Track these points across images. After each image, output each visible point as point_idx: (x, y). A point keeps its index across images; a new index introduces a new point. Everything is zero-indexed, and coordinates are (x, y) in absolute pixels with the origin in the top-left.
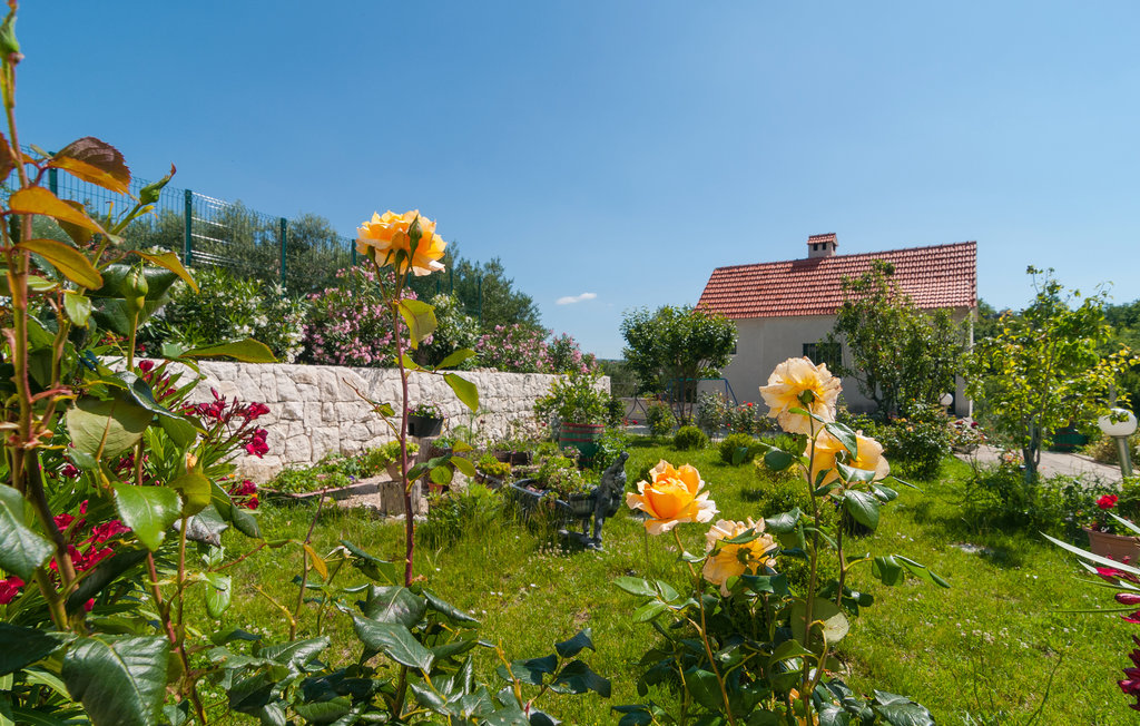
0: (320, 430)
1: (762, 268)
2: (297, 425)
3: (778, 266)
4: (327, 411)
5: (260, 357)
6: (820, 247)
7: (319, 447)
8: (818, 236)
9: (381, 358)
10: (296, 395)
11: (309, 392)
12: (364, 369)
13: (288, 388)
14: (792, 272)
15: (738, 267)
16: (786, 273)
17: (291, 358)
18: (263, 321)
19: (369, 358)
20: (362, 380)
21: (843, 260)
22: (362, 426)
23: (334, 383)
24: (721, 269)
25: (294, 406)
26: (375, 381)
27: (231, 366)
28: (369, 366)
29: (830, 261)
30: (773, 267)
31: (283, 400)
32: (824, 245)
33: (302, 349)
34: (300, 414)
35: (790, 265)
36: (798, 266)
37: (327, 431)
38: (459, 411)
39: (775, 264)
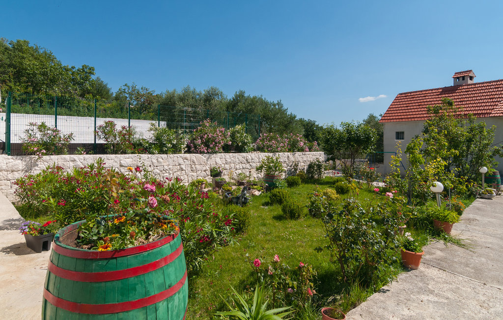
0: (191, 174)
1: (424, 92)
2: (184, 172)
3: (434, 91)
4: (193, 168)
5: (174, 152)
6: (461, 79)
7: (190, 178)
8: (460, 73)
9: (210, 151)
10: (183, 163)
11: (187, 162)
12: (205, 155)
13: (181, 161)
14: (441, 94)
15: (411, 93)
16: (437, 95)
17: (183, 152)
18: (175, 142)
19: (206, 151)
20: (204, 158)
21: (473, 86)
22: (204, 173)
23: (195, 160)
24: (401, 94)
25: (182, 166)
26: (209, 158)
27: (166, 155)
28: (206, 153)
29: (465, 87)
30: (430, 92)
31: (180, 165)
32: (463, 78)
33: (186, 149)
34: (184, 169)
35: (440, 90)
36: (446, 90)
37: (193, 174)
38: (241, 167)
39: (432, 90)
